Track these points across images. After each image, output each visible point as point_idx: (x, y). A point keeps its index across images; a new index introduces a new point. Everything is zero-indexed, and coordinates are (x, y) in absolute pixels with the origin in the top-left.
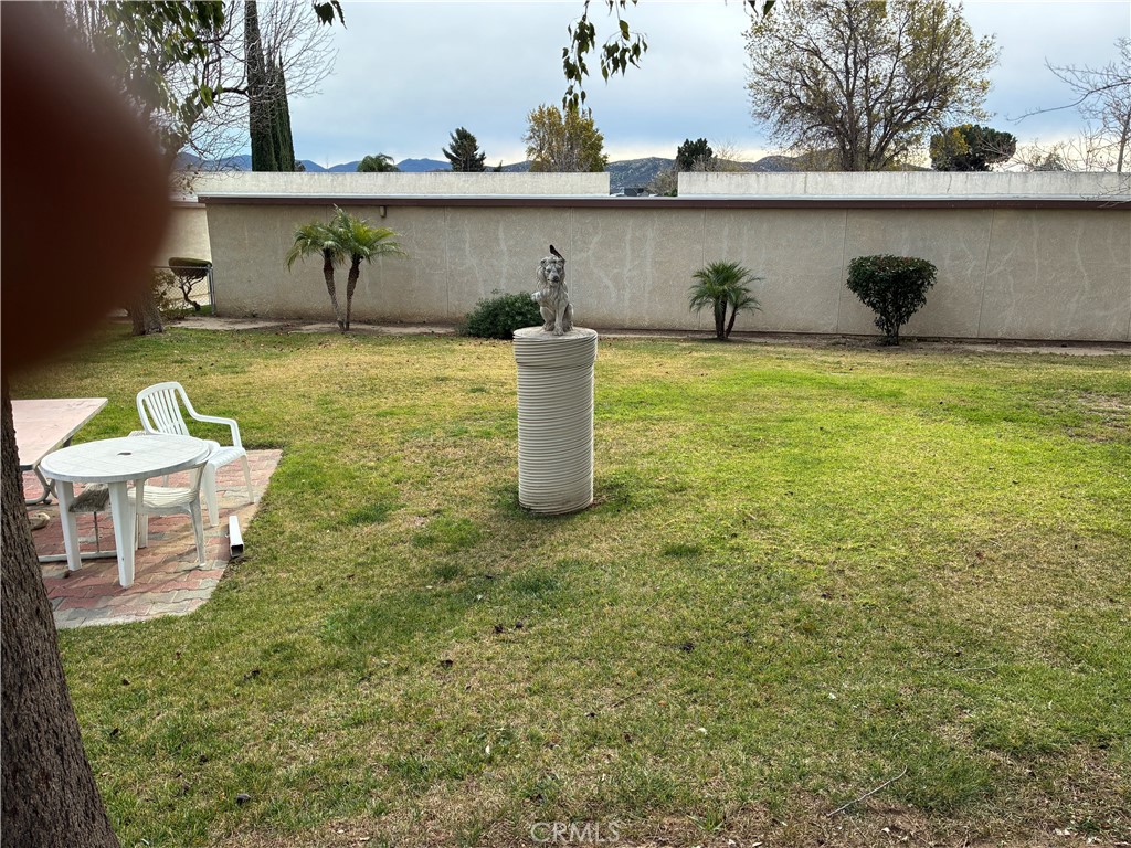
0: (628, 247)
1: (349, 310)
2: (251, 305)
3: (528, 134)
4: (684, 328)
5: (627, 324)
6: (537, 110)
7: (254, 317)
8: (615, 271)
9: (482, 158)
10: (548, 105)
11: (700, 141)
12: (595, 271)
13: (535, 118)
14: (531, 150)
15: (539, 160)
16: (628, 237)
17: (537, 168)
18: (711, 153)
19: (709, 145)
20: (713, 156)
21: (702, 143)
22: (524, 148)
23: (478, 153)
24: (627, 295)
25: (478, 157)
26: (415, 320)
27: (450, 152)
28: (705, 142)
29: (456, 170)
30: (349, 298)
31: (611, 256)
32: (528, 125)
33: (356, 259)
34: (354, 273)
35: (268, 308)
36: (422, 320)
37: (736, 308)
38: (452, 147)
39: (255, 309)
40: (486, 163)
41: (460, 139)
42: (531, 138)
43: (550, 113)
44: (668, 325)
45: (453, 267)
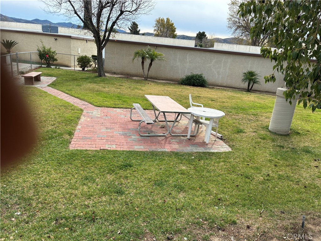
0: (223, 64)
1: (148, 74)
2: (114, 70)
3: (155, 25)
4: (235, 87)
5: (219, 84)
6: (158, 18)
7: (115, 73)
8: (218, 70)
9: (139, 31)
10: (162, 18)
11: (203, 32)
12: (213, 69)
13: (157, 21)
14: (155, 30)
15: (157, 33)
16: (223, 61)
17: (157, 35)
18: (206, 36)
19: (206, 34)
20: (206, 37)
21: (204, 33)
22: (153, 29)
23: (138, 29)
24: (221, 77)
25: (138, 30)
26: (160, 78)
27: (130, 28)
28: (205, 33)
29: (131, 33)
30: (148, 71)
31: (217, 66)
32: (155, 23)
33: (152, 61)
34: (151, 64)
35: (119, 71)
36: (162, 79)
37: (254, 83)
38: (131, 27)
39: (115, 71)
40: (140, 32)
41: (134, 25)
42: (155, 26)
43: (162, 20)
44: (231, 86)
45: (173, 65)
